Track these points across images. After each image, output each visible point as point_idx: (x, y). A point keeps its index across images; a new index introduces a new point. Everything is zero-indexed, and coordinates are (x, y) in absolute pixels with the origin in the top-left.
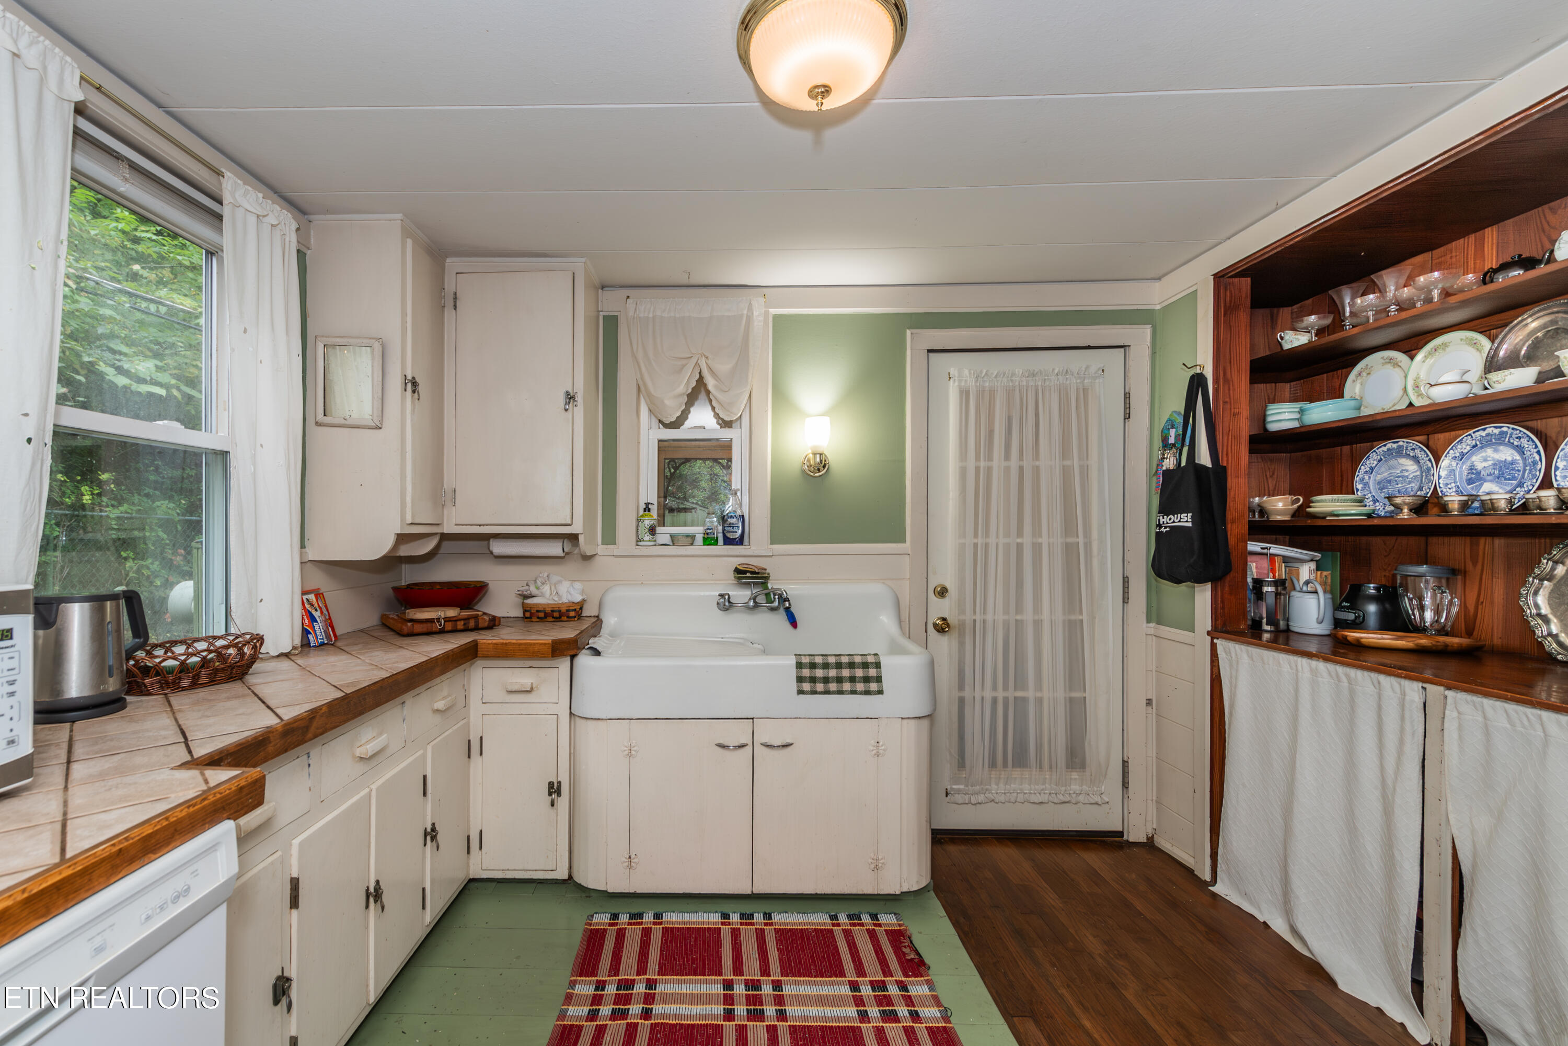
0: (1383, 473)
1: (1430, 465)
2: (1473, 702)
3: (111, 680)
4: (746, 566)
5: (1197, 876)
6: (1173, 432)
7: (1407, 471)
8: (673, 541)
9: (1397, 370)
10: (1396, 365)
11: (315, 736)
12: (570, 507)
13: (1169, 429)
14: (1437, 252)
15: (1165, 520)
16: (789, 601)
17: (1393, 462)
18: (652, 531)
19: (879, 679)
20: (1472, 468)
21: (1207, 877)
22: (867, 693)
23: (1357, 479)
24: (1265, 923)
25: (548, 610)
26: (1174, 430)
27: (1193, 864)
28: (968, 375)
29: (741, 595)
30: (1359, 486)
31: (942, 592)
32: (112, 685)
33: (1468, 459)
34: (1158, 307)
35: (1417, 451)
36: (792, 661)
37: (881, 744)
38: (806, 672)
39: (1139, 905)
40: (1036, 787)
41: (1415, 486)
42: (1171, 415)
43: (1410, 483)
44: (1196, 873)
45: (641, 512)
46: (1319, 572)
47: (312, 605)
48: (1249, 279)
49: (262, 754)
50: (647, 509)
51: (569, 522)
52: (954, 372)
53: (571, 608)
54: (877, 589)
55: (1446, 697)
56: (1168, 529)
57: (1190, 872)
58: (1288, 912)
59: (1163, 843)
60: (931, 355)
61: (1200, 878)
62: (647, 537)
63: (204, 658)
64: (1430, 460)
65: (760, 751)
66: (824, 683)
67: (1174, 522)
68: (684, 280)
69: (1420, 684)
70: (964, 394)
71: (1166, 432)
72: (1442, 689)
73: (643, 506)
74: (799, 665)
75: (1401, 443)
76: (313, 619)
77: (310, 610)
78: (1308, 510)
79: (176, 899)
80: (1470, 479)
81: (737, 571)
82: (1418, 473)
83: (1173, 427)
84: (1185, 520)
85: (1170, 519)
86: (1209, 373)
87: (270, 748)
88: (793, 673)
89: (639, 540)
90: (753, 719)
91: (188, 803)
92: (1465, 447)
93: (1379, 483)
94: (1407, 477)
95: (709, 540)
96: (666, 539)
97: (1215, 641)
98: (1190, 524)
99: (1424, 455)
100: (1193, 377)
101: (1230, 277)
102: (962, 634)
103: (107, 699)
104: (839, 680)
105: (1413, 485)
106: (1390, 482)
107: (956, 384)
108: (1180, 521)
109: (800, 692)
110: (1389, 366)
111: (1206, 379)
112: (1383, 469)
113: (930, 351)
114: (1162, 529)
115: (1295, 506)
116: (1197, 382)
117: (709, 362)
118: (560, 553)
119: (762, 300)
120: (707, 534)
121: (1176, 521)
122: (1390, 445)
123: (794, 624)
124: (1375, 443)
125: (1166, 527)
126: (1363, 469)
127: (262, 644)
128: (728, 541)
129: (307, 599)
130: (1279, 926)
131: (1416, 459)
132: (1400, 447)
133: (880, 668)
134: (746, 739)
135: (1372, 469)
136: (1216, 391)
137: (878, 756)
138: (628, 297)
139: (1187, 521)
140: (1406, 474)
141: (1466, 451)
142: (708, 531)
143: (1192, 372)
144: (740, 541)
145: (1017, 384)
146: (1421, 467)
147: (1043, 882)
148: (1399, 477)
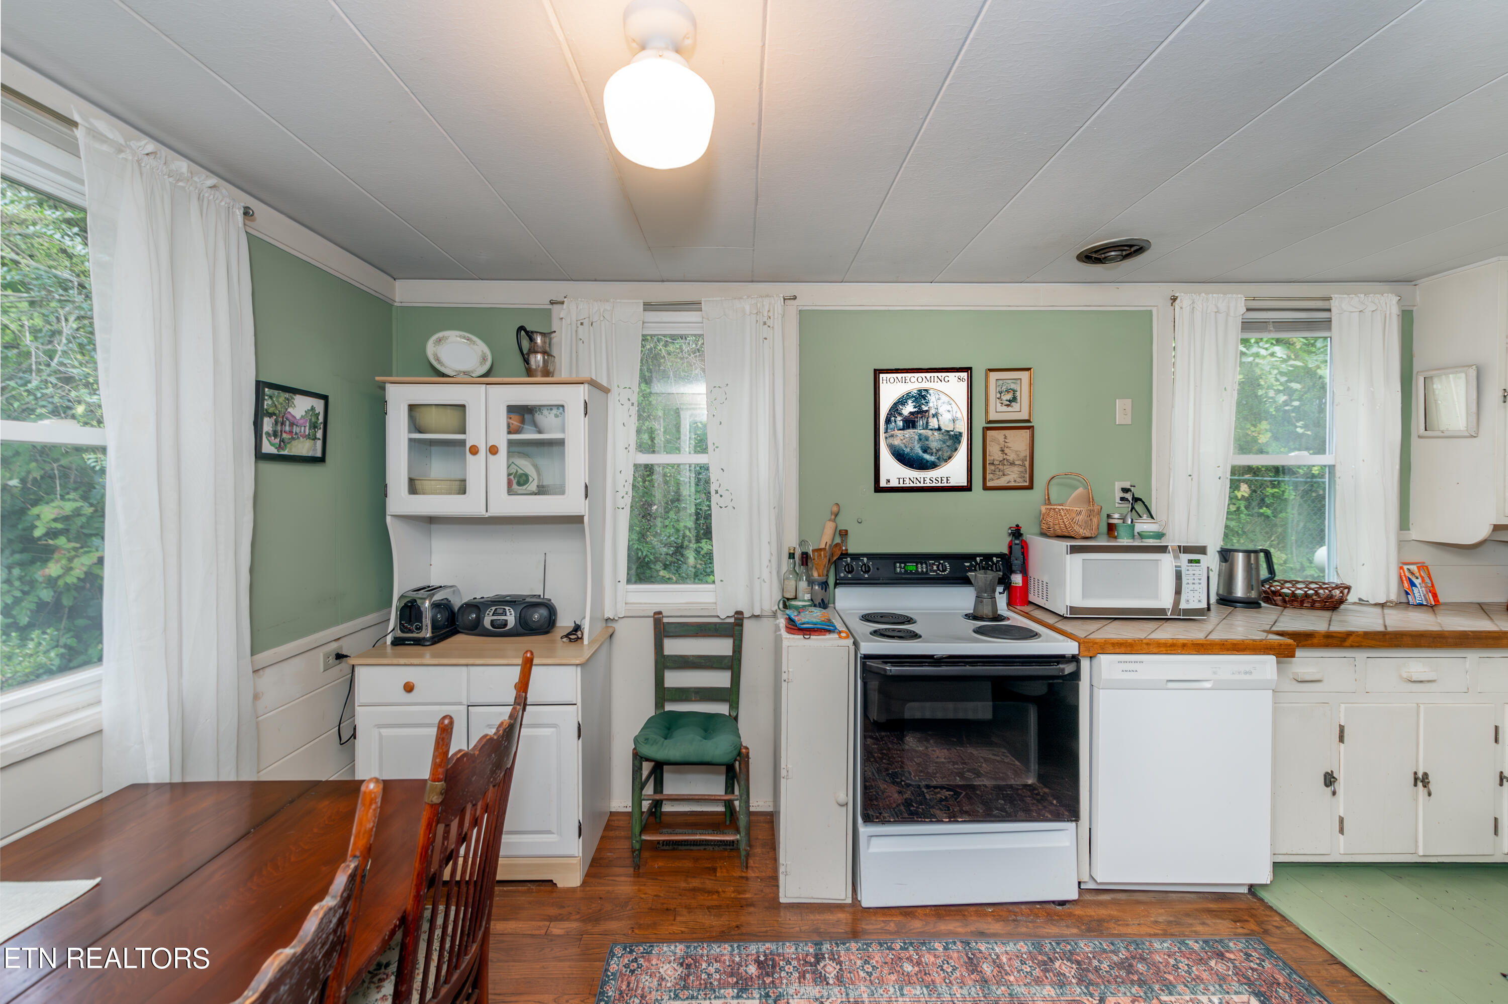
3: (1253, 592)
11: (1352, 646)
32: (1253, 594)
47: (1412, 573)
49: (1309, 642)
63: (1306, 592)
76: (1413, 584)
77: (1411, 577)
79: (1246, 673)
87: (1315, 641)
91: (1254, 640)
103: (1250, 600)
127: (1348, 592)
129: (1408, 569)
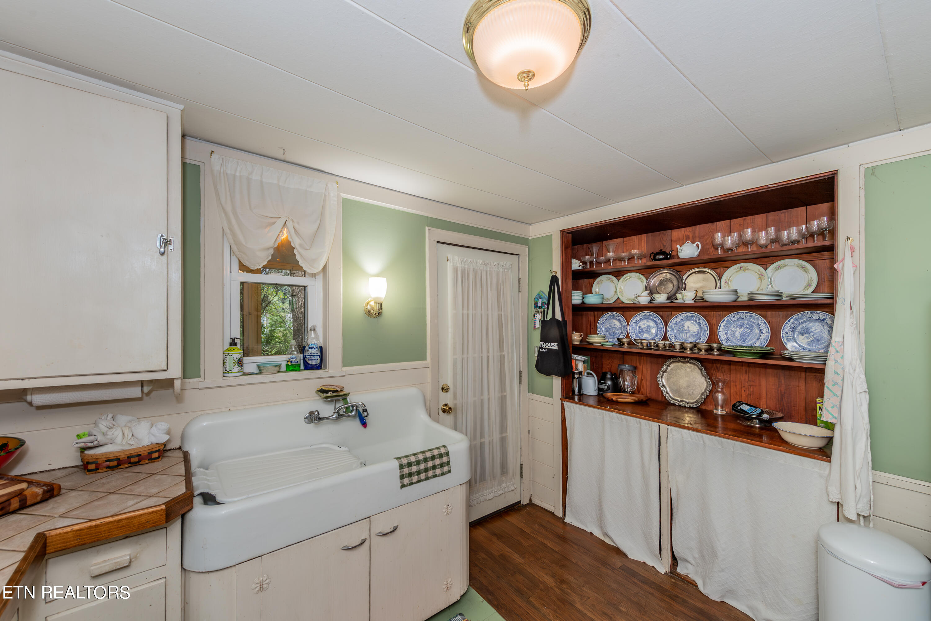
0: (607, 325)
1: (625, 324)
2: (697, 435)
4: (329, 387)
5: (556, 515)
6: (540, 301)
7: (616, 325)
8: (260, 371)
9: (612, 283)
10: (612, 281)
12: (165, 352)
13: (538, 299)
14: (626, 239)
15: (544, 345)
16: (367, 411)
17: (610, 321)
18: (240, 363)
19: (448, 463)
20: (640, 327)
21: (560, 515)
22: (443, 474)
23: (598, 326)
24: (591, 533)
25: (123, 456)
26: (541, 300)
27: (554, 509)
28: (457, 259)
29: (327, 410)
30: (599, 330)
31: (445, 389)
33: (639, 323)
34: (530, 238)
35: (620, 318)
36: (396, 464)
37: (450, 506)
38: (406, 471)
39: (549, 544)
40: (489, 490)
41: (619, 332)
42: (539, 292)
43: (617, 330)
44: (555, 514)
45: (227, 346)
46: (584, 365)
48: (571, 235)
50: (233, 343)
51: (165, 368)
52: (450, 257)
53: (154, 450)
54: (413, 391)
55: (668, 429)
56: (546, 350)
57: (552, 514)
58: (602, 528)
59: (536, 501)
60: (439, 244)
61: (557, 516)
62: (236, 369)
64: (625, 322)
65: (376, 540)
66: (418, 475)
67: (549, 347)
68: (280, 156)
69: (657, 424)
70: (456, 270)
71: (537, 300)
72: (666, 425)
73: (228, 341)
74: (401, 467)
75: (614, 314)
78: (587, 340)
80: (639, 332)
81: (322, 391)
82: (620, 327)
83: (540, 298)
84: (554, 346)
85: (547, 345)
86: (559, 276)
88: (398, 473)
89: (225, 372)
90: (369, 517)
92: (637, 319)
93: (606, 329)
94: (616, 328)
95: (292, 367)
96: (252, 368)
97: (563, 402)
98: (557, 348)
99: (622, 319)
100: (553, 277)
101: (567, 233)
102: (456, 414)
104: (426, 470)
105: (618, 331)
106: (610, 329)
107: (452, 264)
108: (552, 347)
109: (403, 486)
110: (609, 281)
111: (558, 279)
112: (607, 323)
113: (438, 242)
114: (543, 350)
115: (581, 338)
116: (554, 280)
117: (296, 226)
118: (139, 395)
119: (335, 185)
120: (291, 362)
121: (550, 346)
122: (610, 314)
123: (364, 425)
124: (604, 312)
125: (545, 349)
126: (600, 322)
128: (308, 367)
130: (597, 533)
131: (619, 321)
132: (613, 315)
133: (449, 455)
134: (365, 535)
135: (603, 323)
136: (562, 284)
137: (448, 514)
138: (213, 152)
139: (555, 347)
140: (616, 326)
141: (638, 320)
142: (292, 360)
143: (554, 274)
144: (319, 367)
145: (479, 268)
146: (621, 325)
147: (509, 549)
148: (613, 327)
